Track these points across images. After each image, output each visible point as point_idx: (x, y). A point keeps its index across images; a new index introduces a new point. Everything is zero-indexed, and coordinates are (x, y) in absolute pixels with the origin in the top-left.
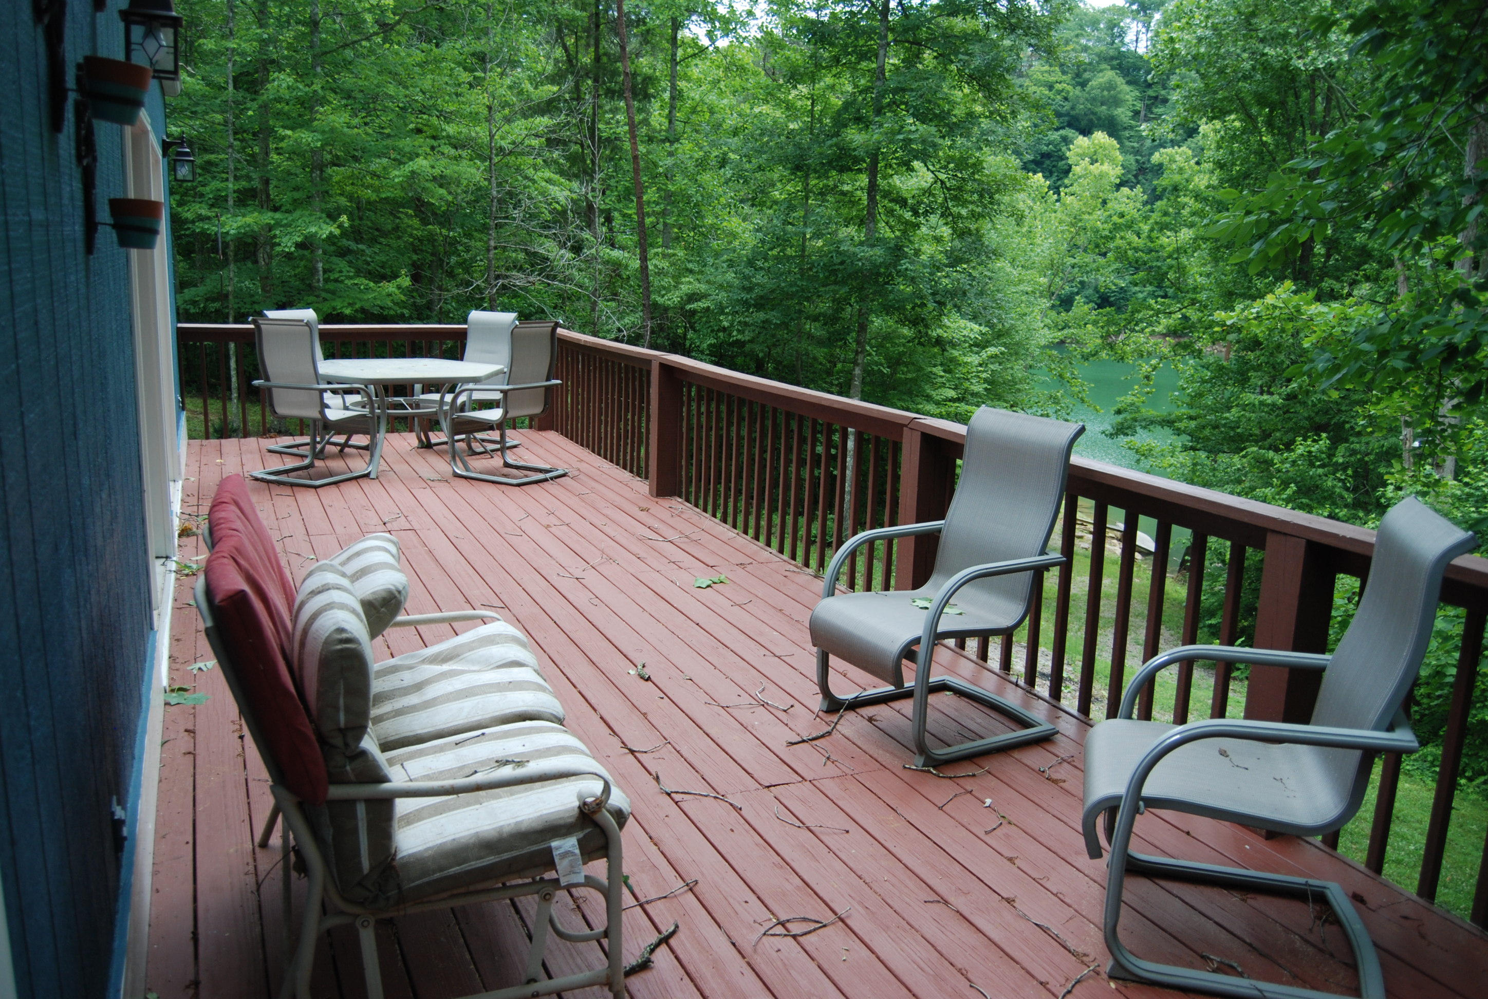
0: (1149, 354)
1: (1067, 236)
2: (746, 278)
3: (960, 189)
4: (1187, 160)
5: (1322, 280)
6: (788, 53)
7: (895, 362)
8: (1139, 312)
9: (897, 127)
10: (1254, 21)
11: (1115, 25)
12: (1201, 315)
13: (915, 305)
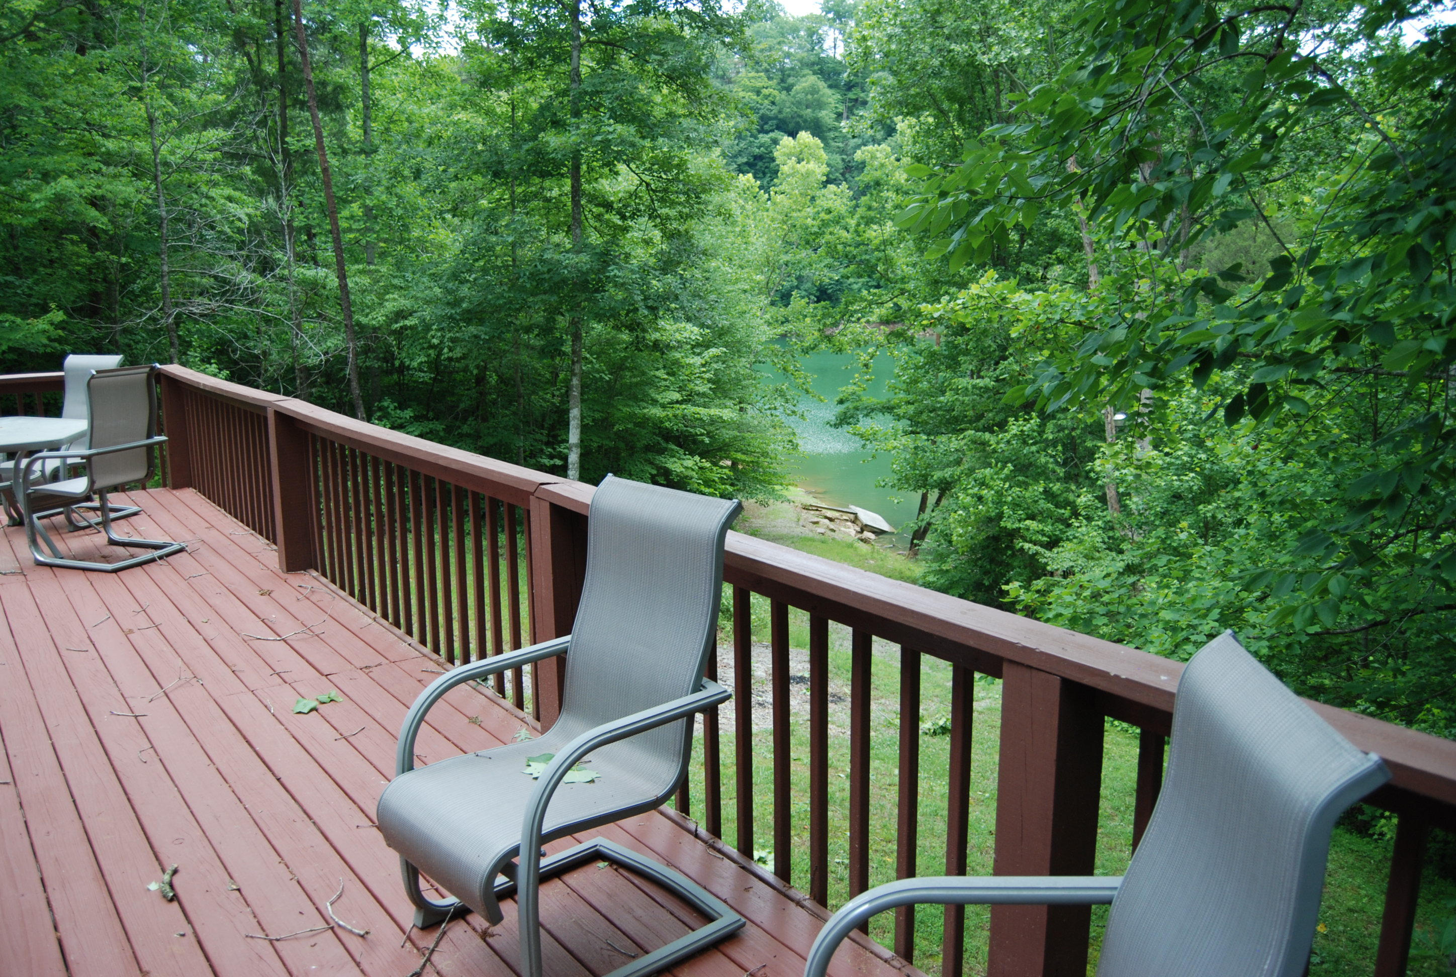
0: (866, 343)
1: (780, 233)
2: (449, 292)
3: (666, 190)
4: (887, 156)
5: (1018, 265)
6: (483, 57)
7: (617, 368)
8: (852, 303)
9: (594, 128)
10: (940, 19)
11: (814, 33)
12: (910, 304)
13: (628, 312)
